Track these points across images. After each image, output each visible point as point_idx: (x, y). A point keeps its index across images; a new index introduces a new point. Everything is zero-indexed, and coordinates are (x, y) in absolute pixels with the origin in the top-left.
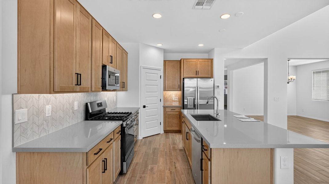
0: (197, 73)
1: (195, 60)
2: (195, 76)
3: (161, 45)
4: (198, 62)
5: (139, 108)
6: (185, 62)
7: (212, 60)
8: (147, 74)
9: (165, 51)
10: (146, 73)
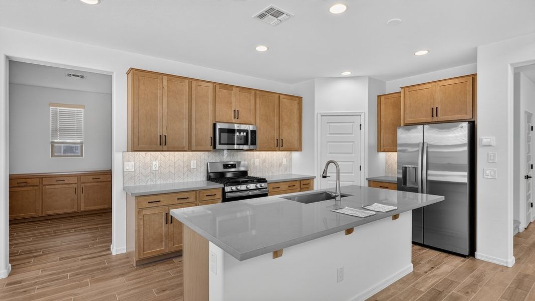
0: (434, 112)
1: (430, 86)
2: (430, 119)
3: (350, 73)
4: (438, 89)
5: (315, 177)
6: (408, 93)
7: (474, 77)
8: (330, 124)
9: (372, 81)
10: (328, 123)
